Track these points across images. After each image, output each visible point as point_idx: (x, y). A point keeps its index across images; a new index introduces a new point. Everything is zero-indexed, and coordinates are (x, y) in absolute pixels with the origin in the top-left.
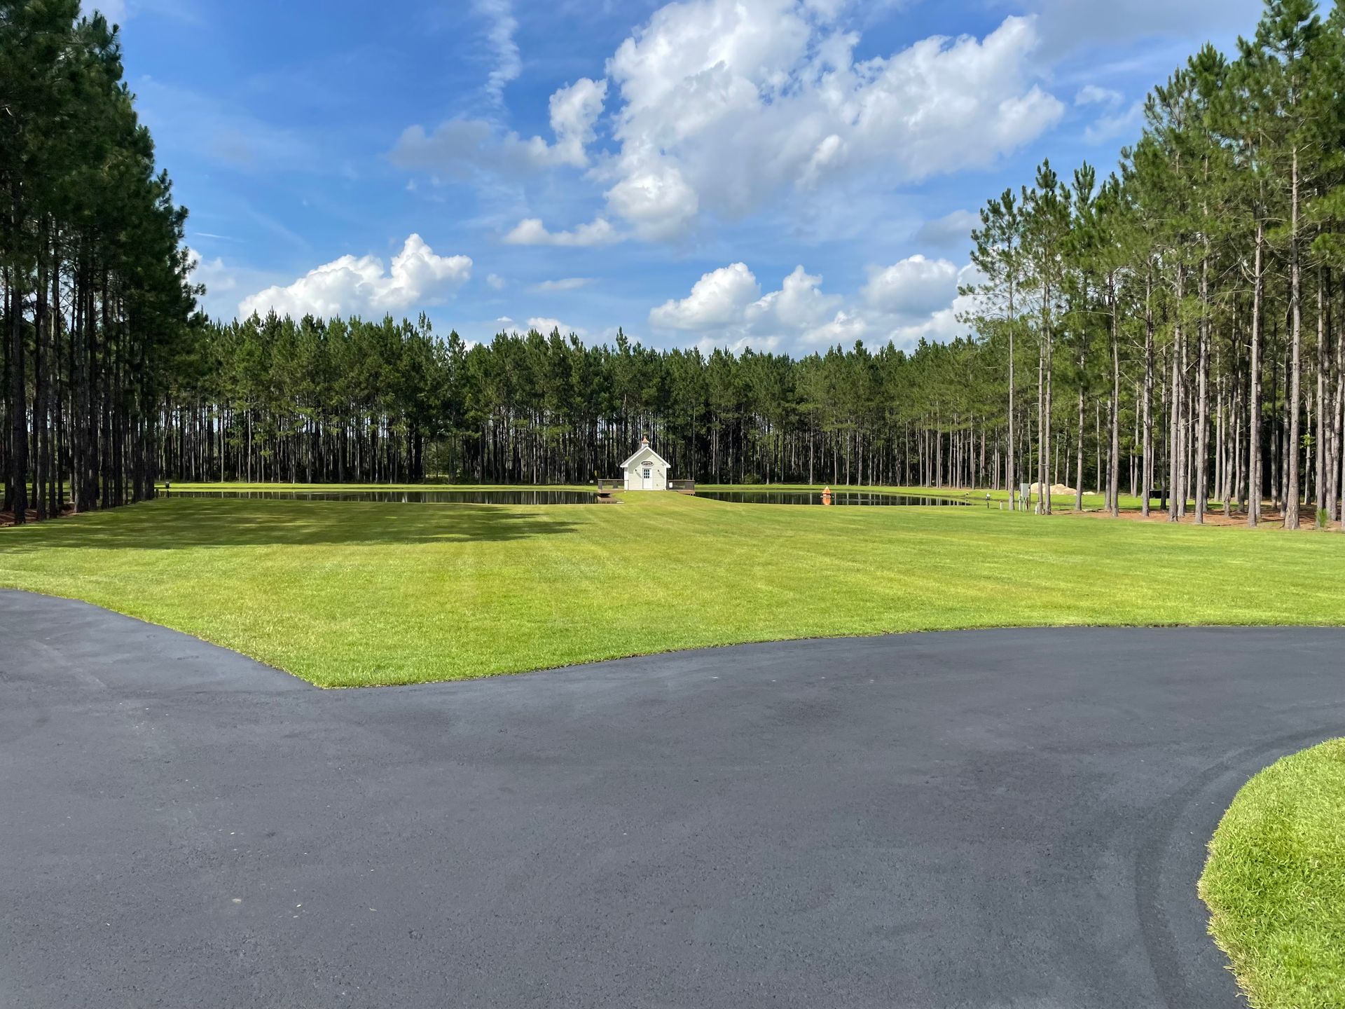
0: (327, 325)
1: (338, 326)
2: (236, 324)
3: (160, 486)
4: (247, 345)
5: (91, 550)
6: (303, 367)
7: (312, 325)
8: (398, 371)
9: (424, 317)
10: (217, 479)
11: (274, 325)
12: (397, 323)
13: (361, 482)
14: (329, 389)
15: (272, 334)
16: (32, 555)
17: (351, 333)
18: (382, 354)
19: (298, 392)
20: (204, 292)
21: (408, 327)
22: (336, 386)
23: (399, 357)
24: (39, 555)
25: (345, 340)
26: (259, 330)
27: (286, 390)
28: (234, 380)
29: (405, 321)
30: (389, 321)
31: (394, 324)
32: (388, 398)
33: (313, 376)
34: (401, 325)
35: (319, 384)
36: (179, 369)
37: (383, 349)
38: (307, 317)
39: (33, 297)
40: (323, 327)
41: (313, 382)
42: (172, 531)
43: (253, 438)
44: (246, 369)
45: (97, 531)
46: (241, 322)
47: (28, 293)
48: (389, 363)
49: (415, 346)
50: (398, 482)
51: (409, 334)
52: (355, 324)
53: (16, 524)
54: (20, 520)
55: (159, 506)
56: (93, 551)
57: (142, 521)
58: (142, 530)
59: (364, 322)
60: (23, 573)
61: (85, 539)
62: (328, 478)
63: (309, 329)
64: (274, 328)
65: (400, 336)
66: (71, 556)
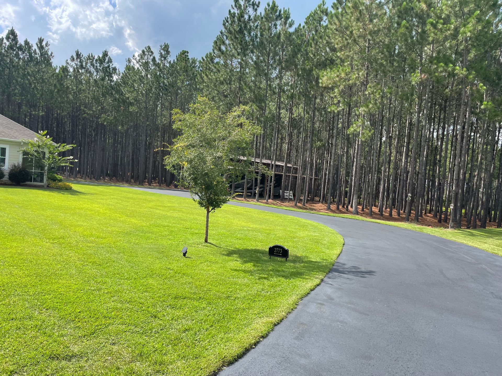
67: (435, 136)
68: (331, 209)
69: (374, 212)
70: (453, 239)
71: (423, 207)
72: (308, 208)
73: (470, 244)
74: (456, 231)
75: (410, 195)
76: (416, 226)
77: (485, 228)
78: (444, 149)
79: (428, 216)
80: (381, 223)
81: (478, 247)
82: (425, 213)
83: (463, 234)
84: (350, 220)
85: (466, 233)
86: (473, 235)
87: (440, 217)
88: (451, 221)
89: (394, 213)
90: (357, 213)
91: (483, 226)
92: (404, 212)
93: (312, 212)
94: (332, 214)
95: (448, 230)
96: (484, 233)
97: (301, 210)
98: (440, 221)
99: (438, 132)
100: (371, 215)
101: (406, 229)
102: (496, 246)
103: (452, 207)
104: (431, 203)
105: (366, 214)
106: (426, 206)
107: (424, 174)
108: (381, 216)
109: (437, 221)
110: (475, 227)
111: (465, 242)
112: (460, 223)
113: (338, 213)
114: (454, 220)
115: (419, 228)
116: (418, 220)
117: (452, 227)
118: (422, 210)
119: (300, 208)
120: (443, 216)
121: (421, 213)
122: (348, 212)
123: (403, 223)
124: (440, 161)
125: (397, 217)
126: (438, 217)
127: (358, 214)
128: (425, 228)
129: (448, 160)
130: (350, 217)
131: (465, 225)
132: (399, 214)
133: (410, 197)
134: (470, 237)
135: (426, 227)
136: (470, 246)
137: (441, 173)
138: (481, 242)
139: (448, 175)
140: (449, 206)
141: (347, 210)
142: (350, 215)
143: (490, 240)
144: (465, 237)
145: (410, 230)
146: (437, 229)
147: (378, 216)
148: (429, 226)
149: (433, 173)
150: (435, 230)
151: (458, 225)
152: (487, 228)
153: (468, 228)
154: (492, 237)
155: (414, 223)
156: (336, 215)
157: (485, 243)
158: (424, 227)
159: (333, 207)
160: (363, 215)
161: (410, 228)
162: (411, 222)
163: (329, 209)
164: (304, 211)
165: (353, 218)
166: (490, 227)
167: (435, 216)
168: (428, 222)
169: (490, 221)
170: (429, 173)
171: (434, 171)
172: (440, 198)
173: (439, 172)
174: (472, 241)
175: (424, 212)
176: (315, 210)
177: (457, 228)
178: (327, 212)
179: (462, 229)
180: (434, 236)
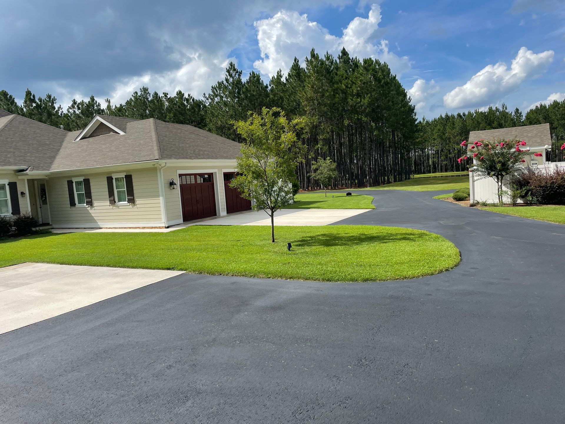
3: (411, 176)
9: (504, 105)
10: (430, 172)
37: (487, 120)
51: (498, 112)
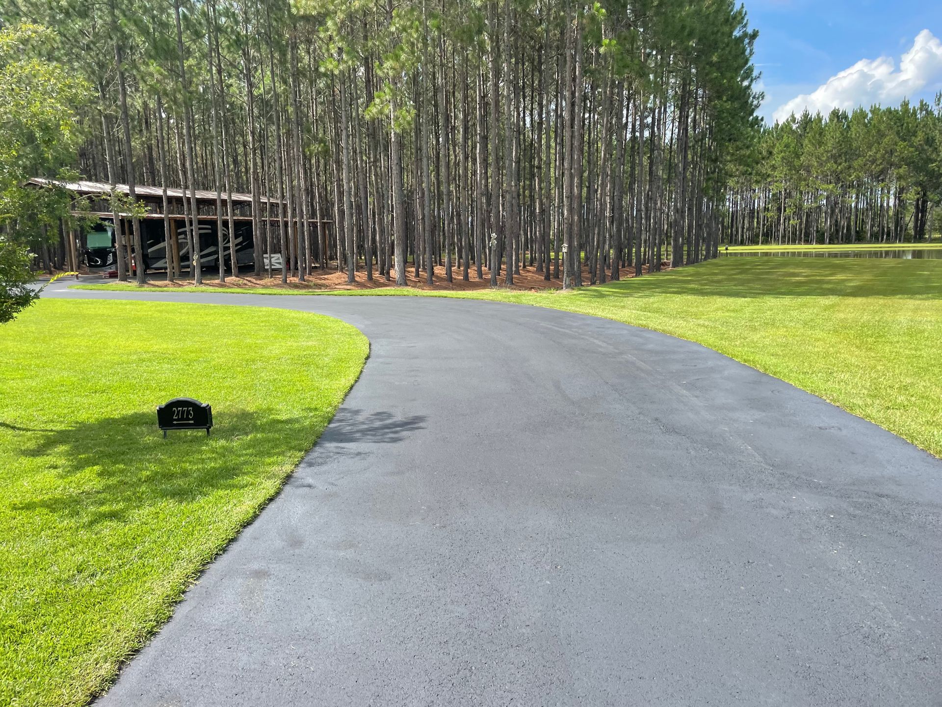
0: (850, 116)
1: (861, 115)
2: (778, 125)
4: (785, 139)
5: (689, 297)
6: (827, 152)
7: (838, 117)
8: (912, 146)
11: (807, 121)
12: (914, 105)
13: (870, 242)
14: (849, 167)
15: (805, 128)
16: (652, 300)
17: (871, 119)
18: (898, 133)
19: (822, 172)
20: (763, 98)
21: (923, 106)
22: (855, 164)
23: (915, 134)
24: (656, 300)
25: (866, 125)
26: (794, 127)
27: (813, 171)
28: (774, 168)
29: (922, 102)
30: (905, 104)
31: (911, 106)
32: (901, 171)
33: (835, 158)
34: (918, 106)
35: (840, 164)
36: (741, 161)
38: (834, 110)
39: (649, 120)
40: (846, 117)
41: (836, 162)
42: (743, 283)
43: (785, 211)
44: (783, 158)
45: (688, 282)
46: (781, 123)
47: (646, 117)
48: (905, 140)
49: (930, 122)
50: (904, 242)
52: (875, 111)
53: (636, 276)
54: (639, 273)
55: (724, 263)
56: (690, 297)
57: (716, 274)
58: (719, 282)
59: (883, 108)
60: (649, 314)
61: (683, 288)
62: (842, 240)
63: (836, 120)
64: (807, 123)
65: (916, 116)
66: (677, 302)
67: (528, 125)
68: (357, 282)
69: (437, 277)
70: (572, 308)
71: (520, 256)
72: (312, 284)
73: (600, 313)
74: (575, 292)
75: (494, 235)
76: (509, 294)
77: (618, 279)
78: (544, 147)
79: (529, 271)
80: (449, 296)
81: (614, 317)
82: (524, 267)
83: (586, 296)
84: (392, 298)
85: (592, 293)
86: (601, 296)
87: (548, 269)
88: (565, 274)
89: (472, 273)
90: (405, 282)
91: (616, 276)
92: (490, 269)
93: (318, 291)
94: (359, 291)
95: (561, 292)
96: (619, 288)
97: (296, 292)
98: (547, 278)
99: (531, 115)
100: (432, 282)
101: (492, 302)
102: (641, 310)
103: (565, 250)
104: (532, 247)
105: (423, 282)
106: (525, 254)
107: (515, 195)
108: (450, 282)
109: (543, 278)
110: (603, 281)
111: (590, 311)
112: (580, 276)
113: (371, 288)
114: (571, 273)
115: (514, 296)
116: (511, 282)
117: (567, 287)
118: (517, 261)
119: (296, 286)
120: (552, 268)
121: (517, 267)
122: (390, 281)
123: (487, 291)
124: (539, 168)
125: (477, 280)
126: (544, 270)
127: (407, 285)
128: (524, 295)
129: (552, 165)
130: (392, 293)
131: (587, 278)
132: (480, 274)
133: (495, 239)
134: (598, 300)
135: (527, 292)
136: (601, 319)
137: (543, 192)
138: (615, 306)
139: (555, 192)
140: (559, 249)
141: (389, 278)
142: (393, 288)
143: (629, 301)
144: (590, 301)
145: (499, 303)
146: (544, 294)
147: (445, 284)
148: (531, 289)
149: (531, 193)
150: (541, 296)
151: (577, 282)
152: (621, 279)
153: (593, 283)
154: (631, 295)
155: (506, 287)
156: (367, 293)
157: (624, 307)
158: (522, 292)
159: (361, 276)
160: (419, 284)
161: (500, 298)
162: (501, 287)
163: (352, 280)
164: (303, 291)
165: (398, 293)
166: (624, 276)
167: (540, 269)
168: (529, 281)
169: (623, 266)
170: (524, 192)
171: (531, 188)
172: (545, 235)
173: (541, 189)
174: (602, 307)
175: (521, 264)
176: (326, 286)
177: (576, 286)
178: (349, 287)
179: (583, 288)
180: (541, 308)
